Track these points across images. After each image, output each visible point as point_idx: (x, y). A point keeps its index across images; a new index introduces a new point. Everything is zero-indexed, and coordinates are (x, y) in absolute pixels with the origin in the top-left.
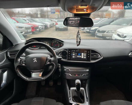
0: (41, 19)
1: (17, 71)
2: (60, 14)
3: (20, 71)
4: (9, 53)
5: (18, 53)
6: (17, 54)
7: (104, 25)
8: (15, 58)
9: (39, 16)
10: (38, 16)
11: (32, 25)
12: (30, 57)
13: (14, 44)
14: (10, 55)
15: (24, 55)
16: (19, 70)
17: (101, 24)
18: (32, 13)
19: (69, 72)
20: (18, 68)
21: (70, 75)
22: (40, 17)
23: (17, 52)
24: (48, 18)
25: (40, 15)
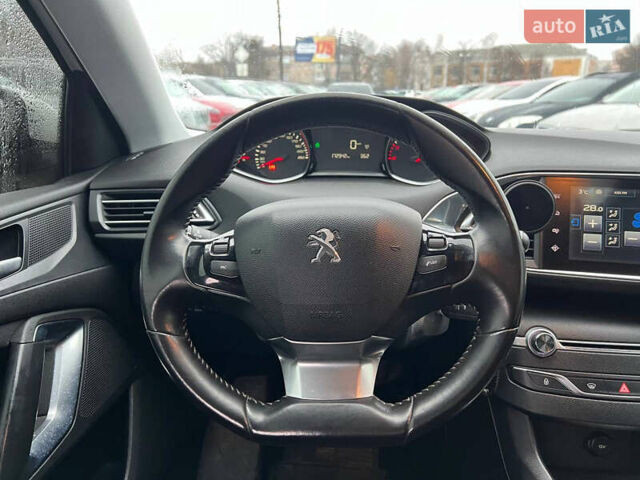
0: (251, 82)
1: (164, 341)
2: (338, 63)
3: (185, 344)
4: (98, 202)
5: (160, 202)
6: (158, 208)
7: (571, 107)
8: (146, 236)
9: (242, 69)
10: (239, 74)
11: (210, 108)
12: (276, 217)
13: (137, 147)
14: (111, 211)
15: (208, 218)
16: (179, 333)
17: (549, 103)
18: (211, 61)
19: (550, 361)
20: (169, 317)
21: (565, 381)
22: (246, 74)
23: (158, 196)
24: (282, 78)
25: (245, 66)
